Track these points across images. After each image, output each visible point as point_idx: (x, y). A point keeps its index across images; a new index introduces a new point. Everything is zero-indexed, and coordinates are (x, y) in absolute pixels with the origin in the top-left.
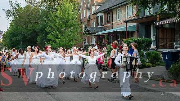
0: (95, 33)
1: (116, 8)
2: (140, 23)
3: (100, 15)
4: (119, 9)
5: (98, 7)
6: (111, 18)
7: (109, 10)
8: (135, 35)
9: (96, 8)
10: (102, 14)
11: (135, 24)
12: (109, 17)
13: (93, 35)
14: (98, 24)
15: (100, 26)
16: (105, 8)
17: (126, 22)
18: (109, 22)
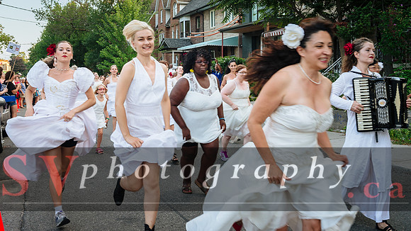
0: (176, 49)
1: (209, 10)
2: (244, 34)
3: (184, 19)
4: (213, 11)
5: (182, 7)
6: (201, 26)
7: (198, 13)
8: (237, 52)
9: (178, 8)
10: (188, 19)
11: (237, 35)
12: (199, 22)
13: (173, 51)
14: (182, 33)
15: (184, 38)
16: (192, 10)
17: (222, 31)
18: (198, 31)
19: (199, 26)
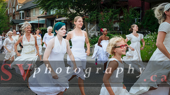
0: (18, 24)
1: (33, 9)
2: (47, 19)
3: (21, 12)
4: (34, 9)
5: (20, 7)
7: (28, 10)
8: (45, 26)
9: (19, 7)
10: (23, 12)
11: (44, 19)
12: (28, 13)
13: (17, 25)
14: (21, 18)
15: (22, 19)
16: (25, 8)
17: (39, 17)
18: (28, 17)
19: (28, 15)
